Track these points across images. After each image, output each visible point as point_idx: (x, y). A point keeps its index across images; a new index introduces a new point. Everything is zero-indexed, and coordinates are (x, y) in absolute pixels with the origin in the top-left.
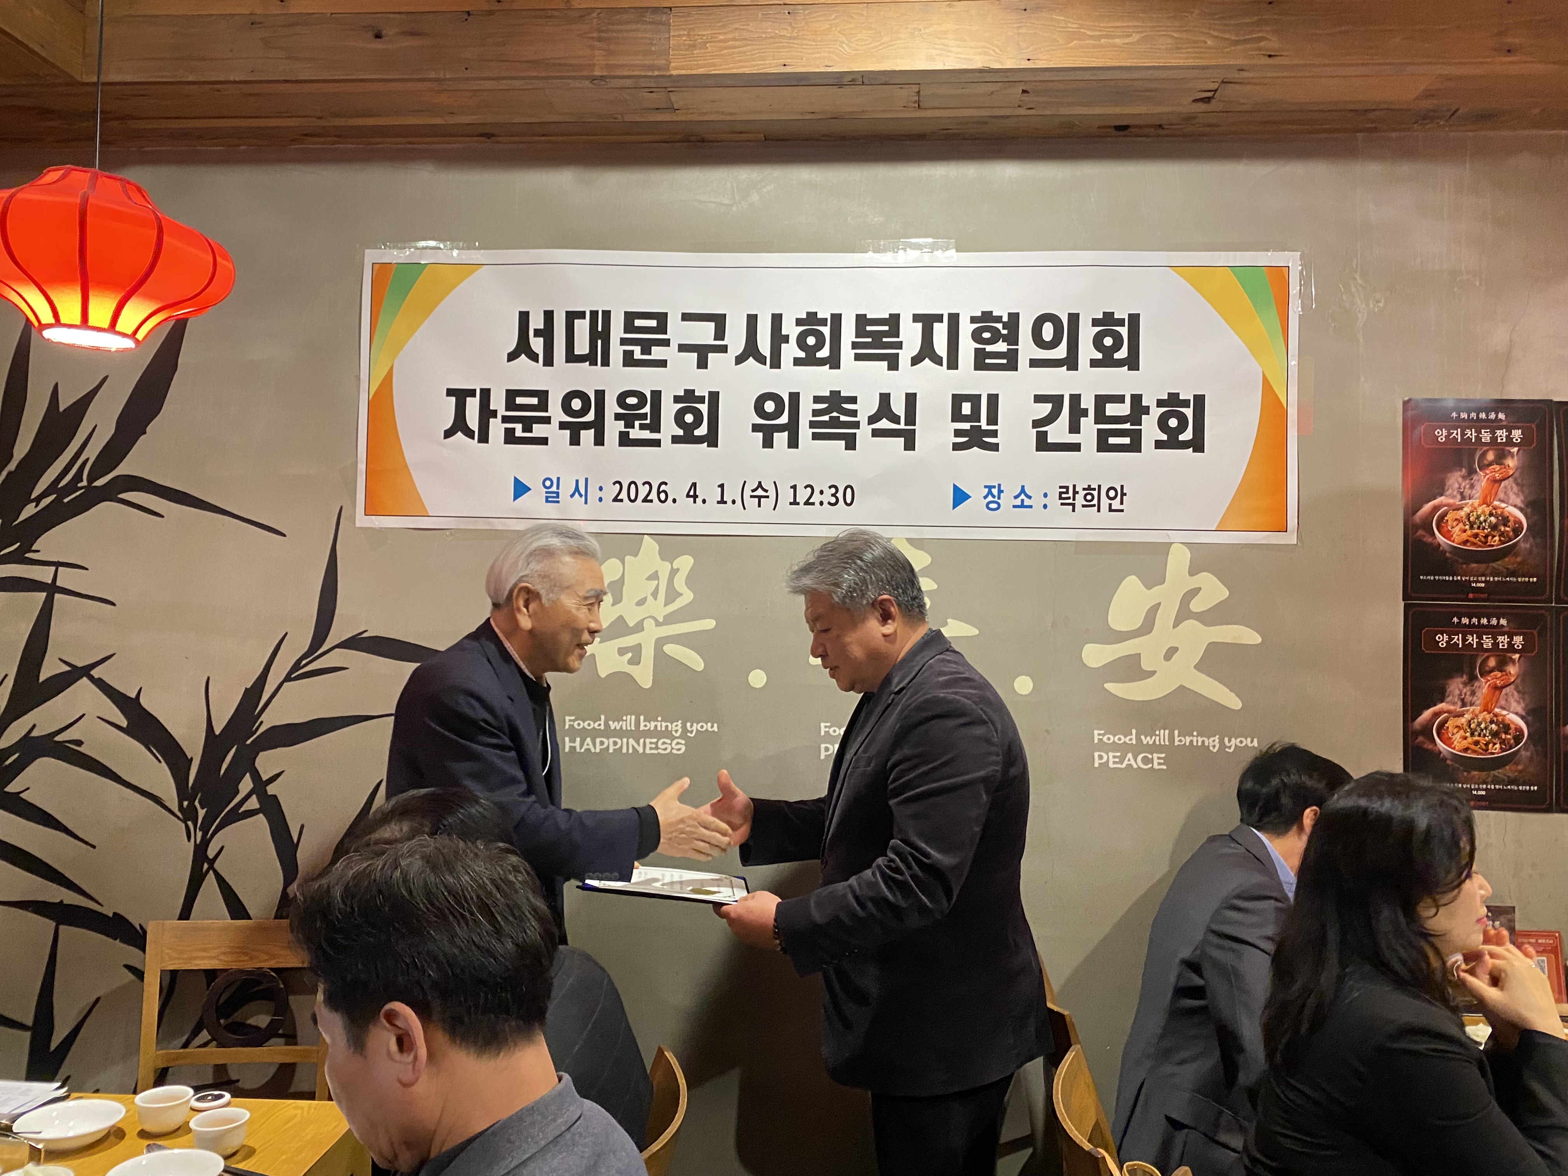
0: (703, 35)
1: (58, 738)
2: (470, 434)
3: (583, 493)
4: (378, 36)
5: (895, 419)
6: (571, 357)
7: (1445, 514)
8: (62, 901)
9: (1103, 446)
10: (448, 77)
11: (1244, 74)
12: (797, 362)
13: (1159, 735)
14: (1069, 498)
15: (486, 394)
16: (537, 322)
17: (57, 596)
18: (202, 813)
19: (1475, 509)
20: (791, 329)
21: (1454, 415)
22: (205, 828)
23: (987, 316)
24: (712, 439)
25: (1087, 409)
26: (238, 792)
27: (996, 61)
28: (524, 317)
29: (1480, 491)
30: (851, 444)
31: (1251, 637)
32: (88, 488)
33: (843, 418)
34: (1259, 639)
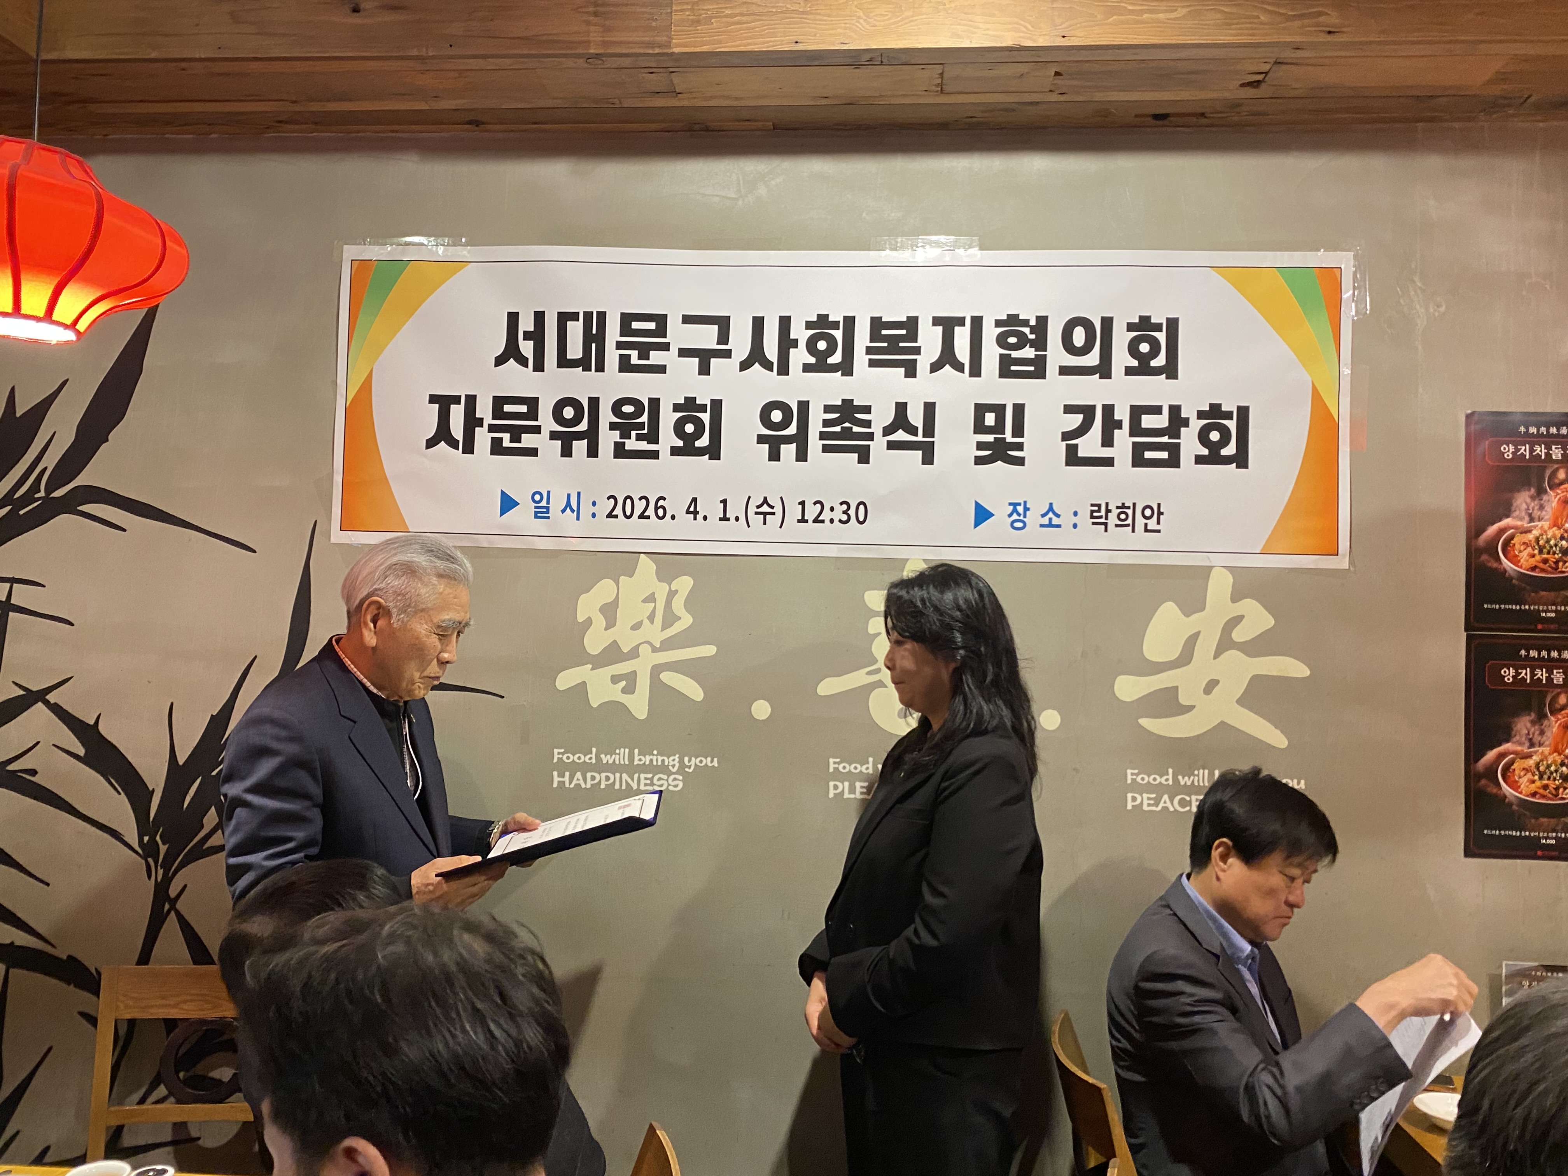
0: (708, 10)
1: (10, 768)
2: (454, 444)
3: (575, 508)
4: (356, 10)
5: (913, 431)
6: (563, 362)
7: (1512, 537)
8: (12, 943)
9: (1138, 461)
10: (431, 54)
11: (1300, 54)
12: (807, 368)
13: (1198, 776)
14: (1101, 517)
15: (471, 401)
16: (526, 324)
17: (11, 615)
18: (163, 848)
19: (1546, 532)
20: (800, 333)
21: (1522, 429)
22: (167, 866)
23: (1013, 320)
24: (714, 451)
25: (1121, 421)
26: (202, 826)
27: (1028, 38)
28: (513, 318)
29: (1551, 513)
30: (864, 457)
31: (1299, 670)
32: (46, 499)
33: (856, 429)
34: (1307, 673)
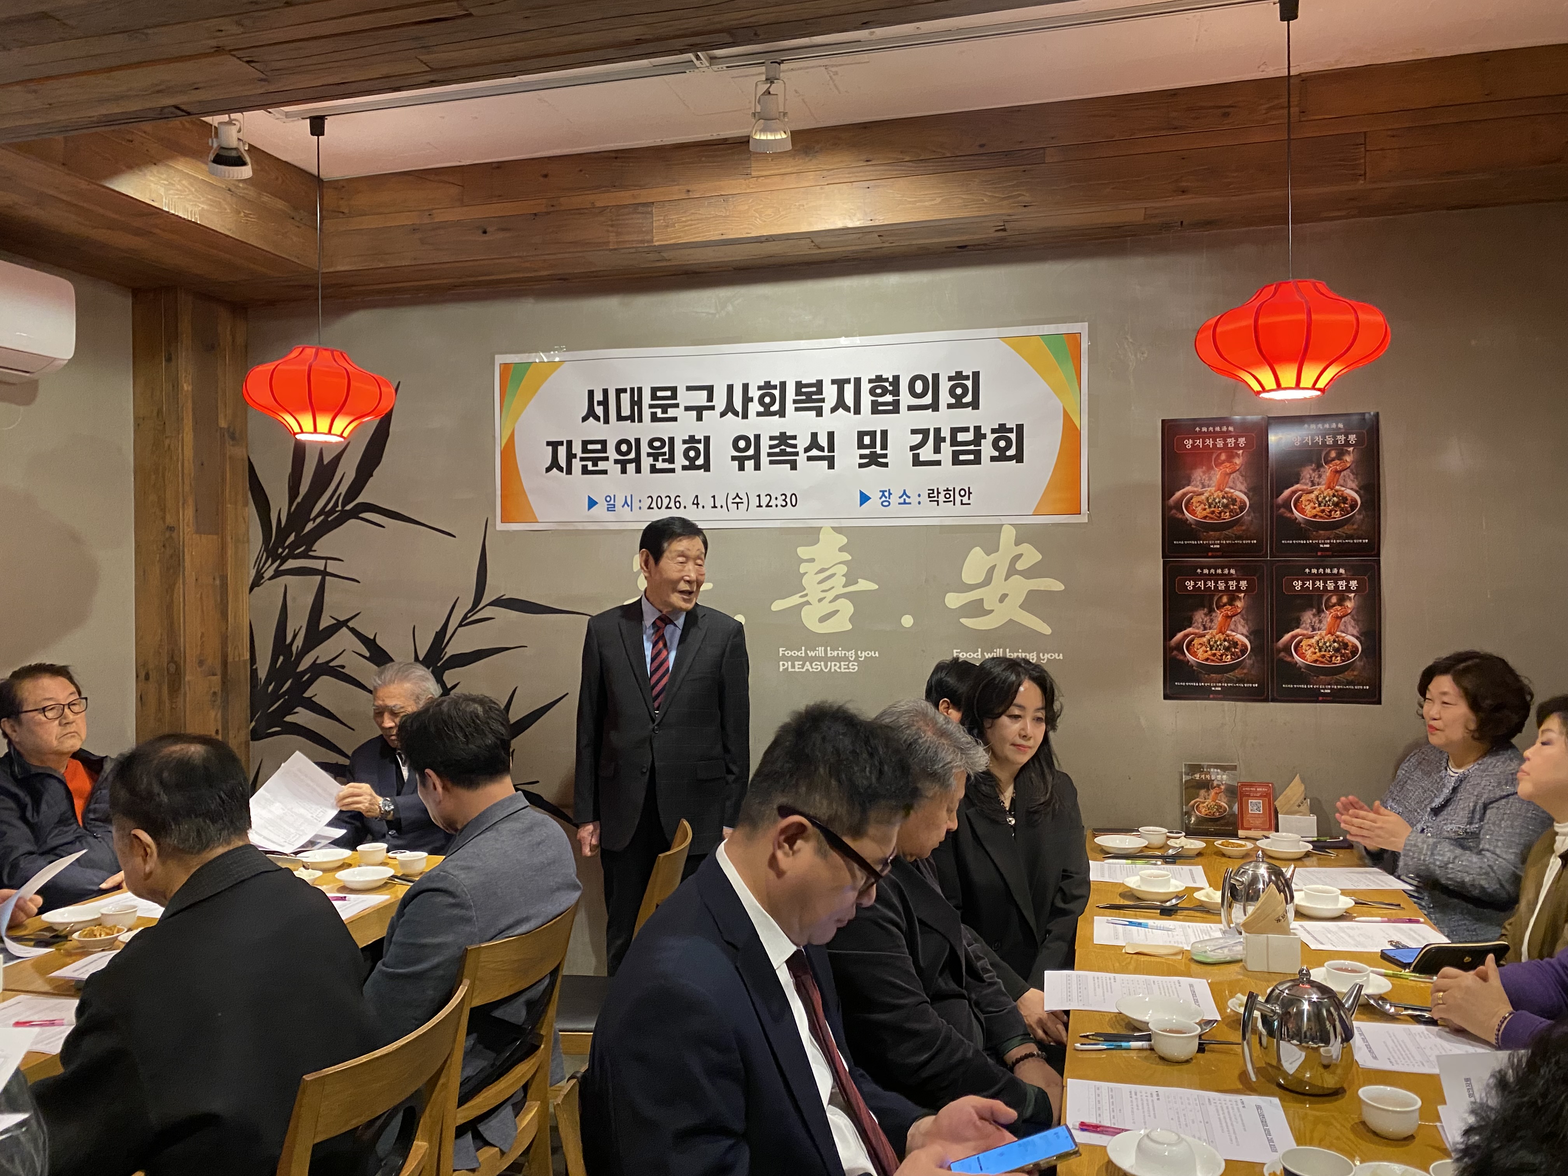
0: (673, 219)
1: (331, 664)
2: (560, 469)
3: (629, 503)
4: (485, 232)
5: (821, 449)
6: (620, 418)
7: (1191, 498)
9: (956, 461)
11: (1015, 217)
12: (759, 414)
14: (935, 497)
15: (570, 443)
16: (598, 397)
17: (327, 578)
19: (1212, 494)
20: (755, 394)
21: (1198, 429)
23: (879, 378)
24: (706, 467)
25: (945, 437)
27: (850, 223)
28: (591, 393)
29: (1216, 482)
30: (794, 467)
31: (1058, 586)
32: (342, 511)
33: (788, 450)
34: (1062, 587)
